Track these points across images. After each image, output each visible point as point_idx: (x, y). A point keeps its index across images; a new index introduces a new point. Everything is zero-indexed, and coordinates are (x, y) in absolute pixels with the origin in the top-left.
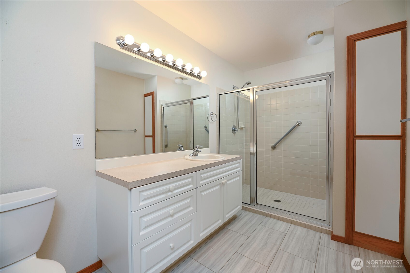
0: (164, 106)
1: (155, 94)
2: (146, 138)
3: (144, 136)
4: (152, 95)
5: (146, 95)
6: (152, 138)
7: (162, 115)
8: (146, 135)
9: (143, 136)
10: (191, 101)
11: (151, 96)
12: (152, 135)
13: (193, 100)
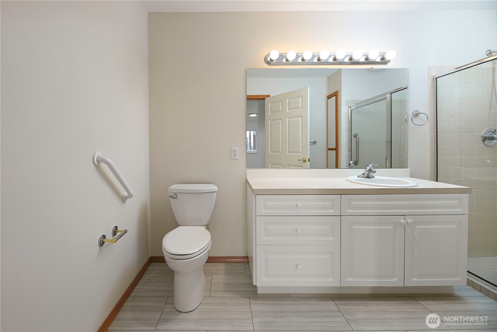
0: (352, 108)
1: (339, 94)
2: (329, 151)
3: (327, 149)
4: (336, 95)
5: (329, 97)
6: (335, 151)
7: (349, 120)
8: (329, 147)
9: (325, 149)
10: (387, 95)
11: (334, 98)
12: (335, 147)
13: (391, 93)
